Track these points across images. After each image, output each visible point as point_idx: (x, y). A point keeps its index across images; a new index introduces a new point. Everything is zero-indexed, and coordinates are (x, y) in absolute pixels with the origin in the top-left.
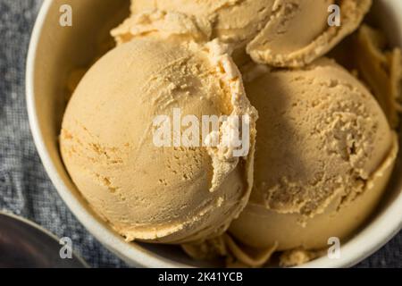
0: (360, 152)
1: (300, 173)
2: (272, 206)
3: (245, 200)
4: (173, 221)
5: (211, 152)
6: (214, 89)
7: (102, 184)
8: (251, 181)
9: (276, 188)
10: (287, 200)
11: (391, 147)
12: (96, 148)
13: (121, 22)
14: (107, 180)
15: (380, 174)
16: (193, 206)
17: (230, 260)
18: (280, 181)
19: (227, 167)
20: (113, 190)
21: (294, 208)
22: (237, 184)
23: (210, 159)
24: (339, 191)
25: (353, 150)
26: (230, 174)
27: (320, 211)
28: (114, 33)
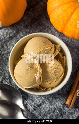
0: (58, 74)
1: (49, 78)
2: (45, 83)
3: (41, 82)
4: (30, 86)
5: (35, 77)
6: (36, 67)
7: (20, 81)
8: (42, 80)
9: (46, 80)
10: (47, 82)
11: (63, 72)
12: (19, 76)
13: (22, 55)
14: (21, 81)
15: (61, 77)
16: (33, 84)
17: (40, 89)
18: (46, 79)
19: (38, 79)
20: (22, 82)
21: (48, 83)
22: (40, 80)
23: (35, 78)
24: (55, 80)
25: (57, 74)
26: (39, 79)
27: (52, 83)
28: (21, 57)
